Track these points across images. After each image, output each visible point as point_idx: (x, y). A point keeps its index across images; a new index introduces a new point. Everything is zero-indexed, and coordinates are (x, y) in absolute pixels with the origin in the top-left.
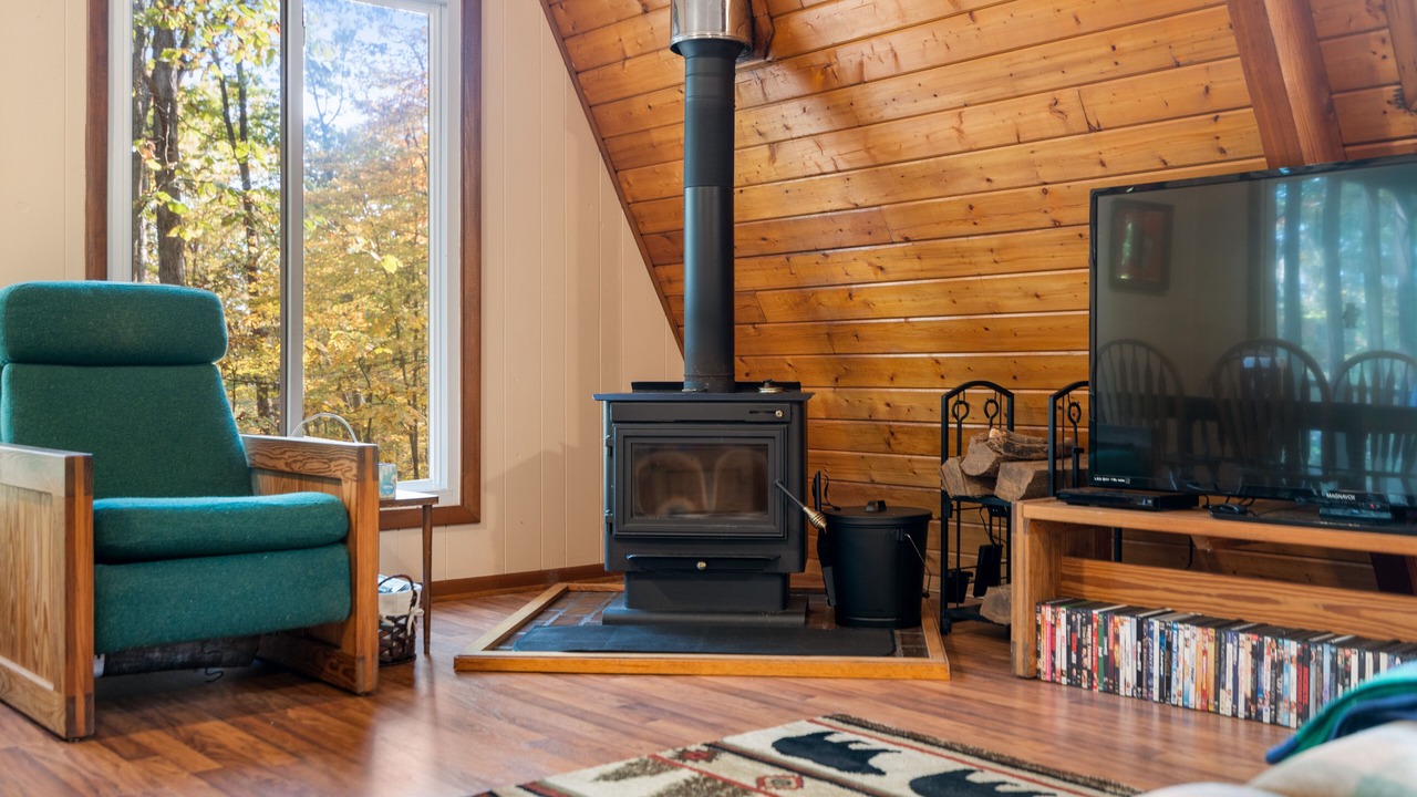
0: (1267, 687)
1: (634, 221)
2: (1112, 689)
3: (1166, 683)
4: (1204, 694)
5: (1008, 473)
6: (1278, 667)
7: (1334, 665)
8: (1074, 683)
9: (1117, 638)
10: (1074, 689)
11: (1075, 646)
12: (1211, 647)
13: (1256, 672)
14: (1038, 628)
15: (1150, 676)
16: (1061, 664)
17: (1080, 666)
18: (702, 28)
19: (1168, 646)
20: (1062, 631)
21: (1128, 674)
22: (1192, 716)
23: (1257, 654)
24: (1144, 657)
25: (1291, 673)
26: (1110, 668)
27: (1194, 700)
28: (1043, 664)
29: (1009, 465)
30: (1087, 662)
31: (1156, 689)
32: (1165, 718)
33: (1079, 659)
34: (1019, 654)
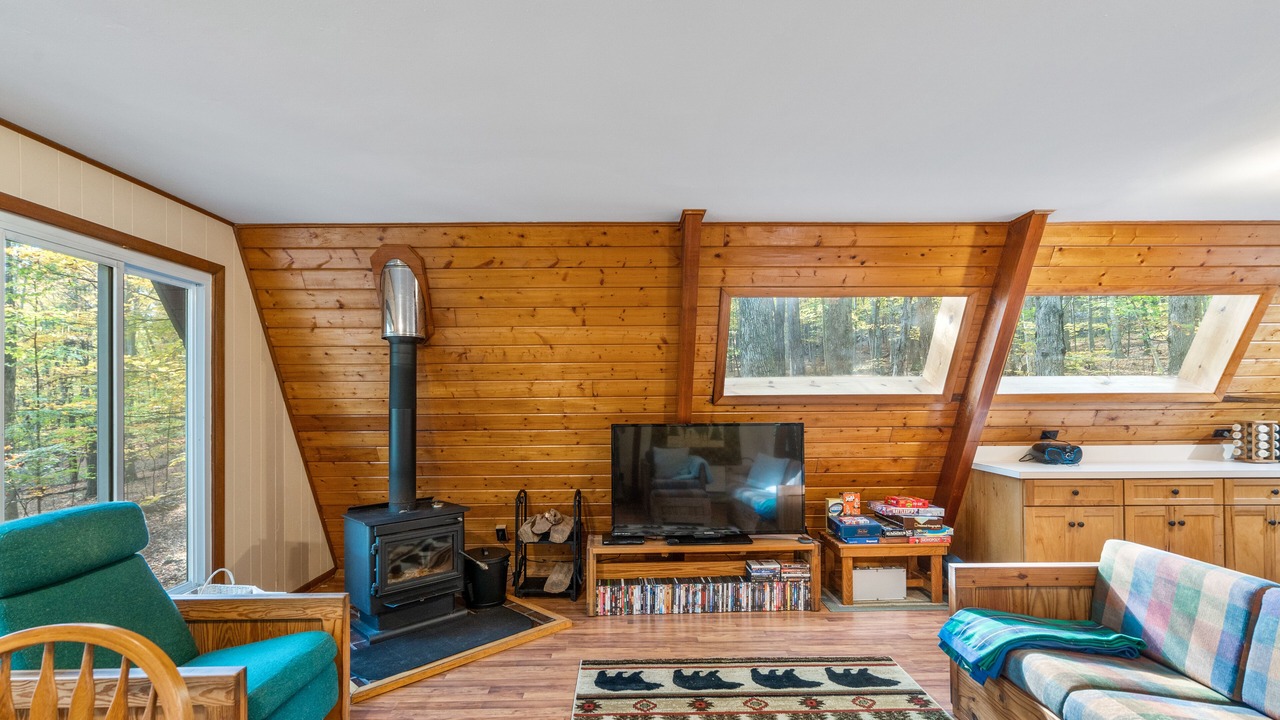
0: (691, 600)
1: (289, 408)
2: (630, 613)
3: (653, 607)
4: (668, 608)
5: (556, 531)
6: (695, 594)
7: (714, 589)
8: (613, 614)
9: (632, 594)
10: (613, 617)
11: (614, 599)
12: (670, 591)
13: (687, 597)
14: (597, 595)
15: (646, 605)
16: (608, 607)
17: (616, 607)
18: (405, 330)
19: (653, 593)
20: (608, 595)
21: (637, 606)
22: (664, 618)
23: (687, 590)
24: (644, 599)
25: (699, 595)
26: (630, 605)
27: (664, 611)
28: (599, 609)
29: (556, 528)
30: (620, 605)
31: (649, 609)
32: (653, 621)
33: (616, 605)
34: (591, 608)
